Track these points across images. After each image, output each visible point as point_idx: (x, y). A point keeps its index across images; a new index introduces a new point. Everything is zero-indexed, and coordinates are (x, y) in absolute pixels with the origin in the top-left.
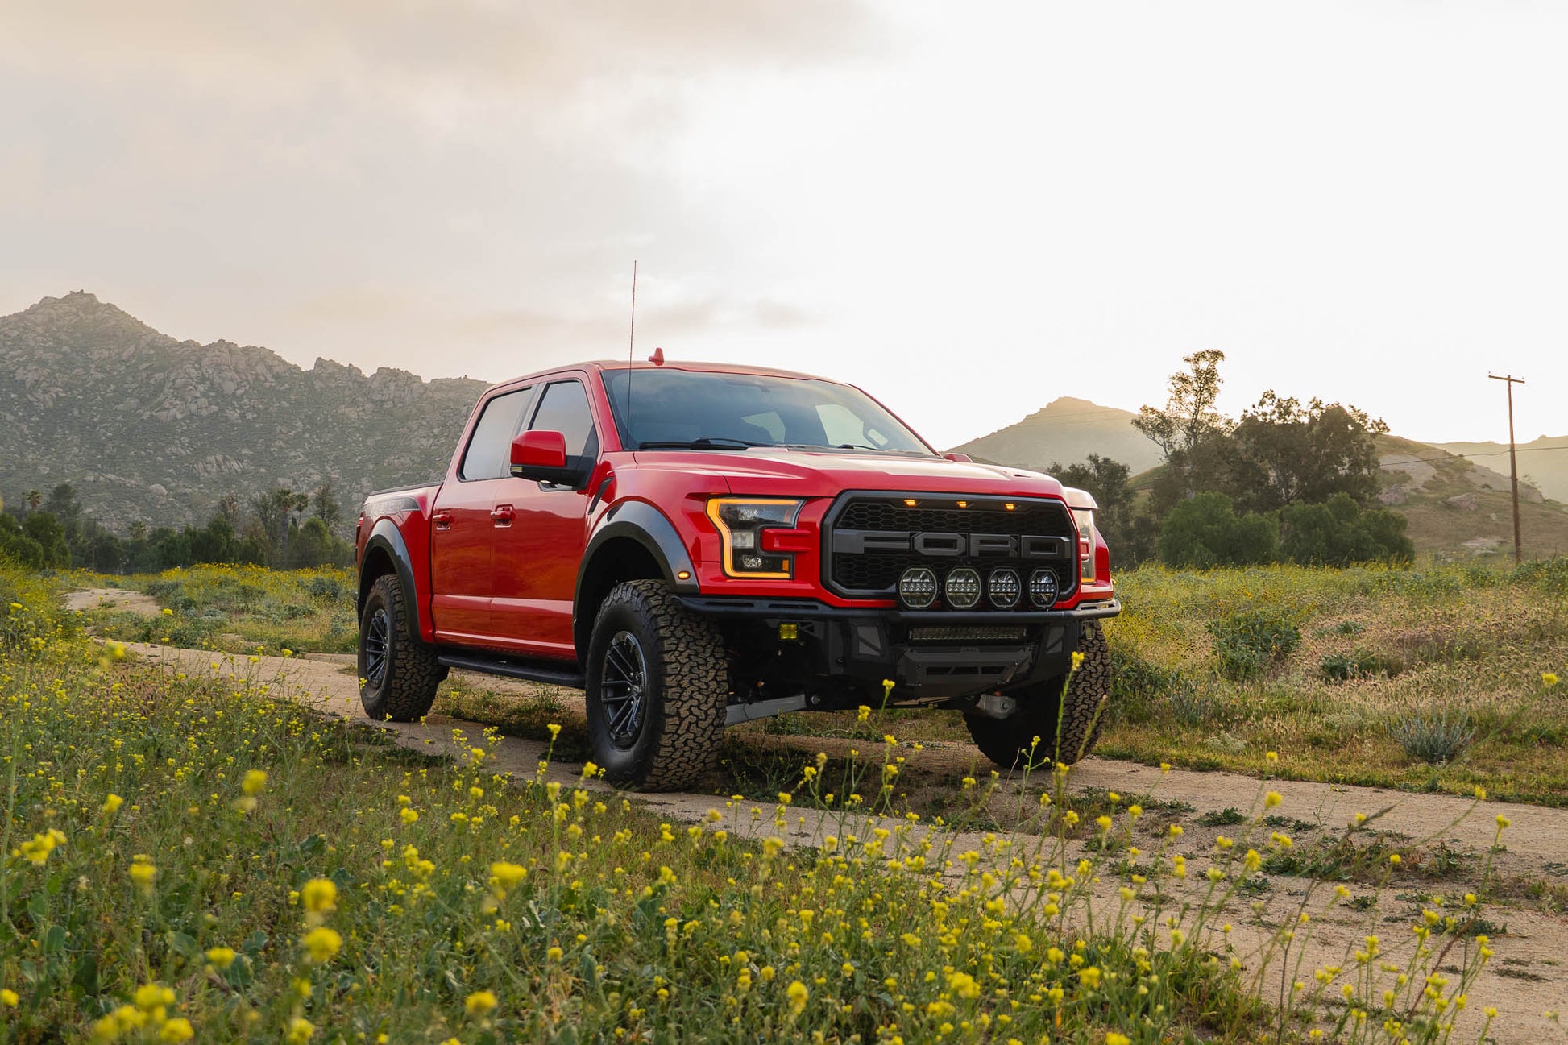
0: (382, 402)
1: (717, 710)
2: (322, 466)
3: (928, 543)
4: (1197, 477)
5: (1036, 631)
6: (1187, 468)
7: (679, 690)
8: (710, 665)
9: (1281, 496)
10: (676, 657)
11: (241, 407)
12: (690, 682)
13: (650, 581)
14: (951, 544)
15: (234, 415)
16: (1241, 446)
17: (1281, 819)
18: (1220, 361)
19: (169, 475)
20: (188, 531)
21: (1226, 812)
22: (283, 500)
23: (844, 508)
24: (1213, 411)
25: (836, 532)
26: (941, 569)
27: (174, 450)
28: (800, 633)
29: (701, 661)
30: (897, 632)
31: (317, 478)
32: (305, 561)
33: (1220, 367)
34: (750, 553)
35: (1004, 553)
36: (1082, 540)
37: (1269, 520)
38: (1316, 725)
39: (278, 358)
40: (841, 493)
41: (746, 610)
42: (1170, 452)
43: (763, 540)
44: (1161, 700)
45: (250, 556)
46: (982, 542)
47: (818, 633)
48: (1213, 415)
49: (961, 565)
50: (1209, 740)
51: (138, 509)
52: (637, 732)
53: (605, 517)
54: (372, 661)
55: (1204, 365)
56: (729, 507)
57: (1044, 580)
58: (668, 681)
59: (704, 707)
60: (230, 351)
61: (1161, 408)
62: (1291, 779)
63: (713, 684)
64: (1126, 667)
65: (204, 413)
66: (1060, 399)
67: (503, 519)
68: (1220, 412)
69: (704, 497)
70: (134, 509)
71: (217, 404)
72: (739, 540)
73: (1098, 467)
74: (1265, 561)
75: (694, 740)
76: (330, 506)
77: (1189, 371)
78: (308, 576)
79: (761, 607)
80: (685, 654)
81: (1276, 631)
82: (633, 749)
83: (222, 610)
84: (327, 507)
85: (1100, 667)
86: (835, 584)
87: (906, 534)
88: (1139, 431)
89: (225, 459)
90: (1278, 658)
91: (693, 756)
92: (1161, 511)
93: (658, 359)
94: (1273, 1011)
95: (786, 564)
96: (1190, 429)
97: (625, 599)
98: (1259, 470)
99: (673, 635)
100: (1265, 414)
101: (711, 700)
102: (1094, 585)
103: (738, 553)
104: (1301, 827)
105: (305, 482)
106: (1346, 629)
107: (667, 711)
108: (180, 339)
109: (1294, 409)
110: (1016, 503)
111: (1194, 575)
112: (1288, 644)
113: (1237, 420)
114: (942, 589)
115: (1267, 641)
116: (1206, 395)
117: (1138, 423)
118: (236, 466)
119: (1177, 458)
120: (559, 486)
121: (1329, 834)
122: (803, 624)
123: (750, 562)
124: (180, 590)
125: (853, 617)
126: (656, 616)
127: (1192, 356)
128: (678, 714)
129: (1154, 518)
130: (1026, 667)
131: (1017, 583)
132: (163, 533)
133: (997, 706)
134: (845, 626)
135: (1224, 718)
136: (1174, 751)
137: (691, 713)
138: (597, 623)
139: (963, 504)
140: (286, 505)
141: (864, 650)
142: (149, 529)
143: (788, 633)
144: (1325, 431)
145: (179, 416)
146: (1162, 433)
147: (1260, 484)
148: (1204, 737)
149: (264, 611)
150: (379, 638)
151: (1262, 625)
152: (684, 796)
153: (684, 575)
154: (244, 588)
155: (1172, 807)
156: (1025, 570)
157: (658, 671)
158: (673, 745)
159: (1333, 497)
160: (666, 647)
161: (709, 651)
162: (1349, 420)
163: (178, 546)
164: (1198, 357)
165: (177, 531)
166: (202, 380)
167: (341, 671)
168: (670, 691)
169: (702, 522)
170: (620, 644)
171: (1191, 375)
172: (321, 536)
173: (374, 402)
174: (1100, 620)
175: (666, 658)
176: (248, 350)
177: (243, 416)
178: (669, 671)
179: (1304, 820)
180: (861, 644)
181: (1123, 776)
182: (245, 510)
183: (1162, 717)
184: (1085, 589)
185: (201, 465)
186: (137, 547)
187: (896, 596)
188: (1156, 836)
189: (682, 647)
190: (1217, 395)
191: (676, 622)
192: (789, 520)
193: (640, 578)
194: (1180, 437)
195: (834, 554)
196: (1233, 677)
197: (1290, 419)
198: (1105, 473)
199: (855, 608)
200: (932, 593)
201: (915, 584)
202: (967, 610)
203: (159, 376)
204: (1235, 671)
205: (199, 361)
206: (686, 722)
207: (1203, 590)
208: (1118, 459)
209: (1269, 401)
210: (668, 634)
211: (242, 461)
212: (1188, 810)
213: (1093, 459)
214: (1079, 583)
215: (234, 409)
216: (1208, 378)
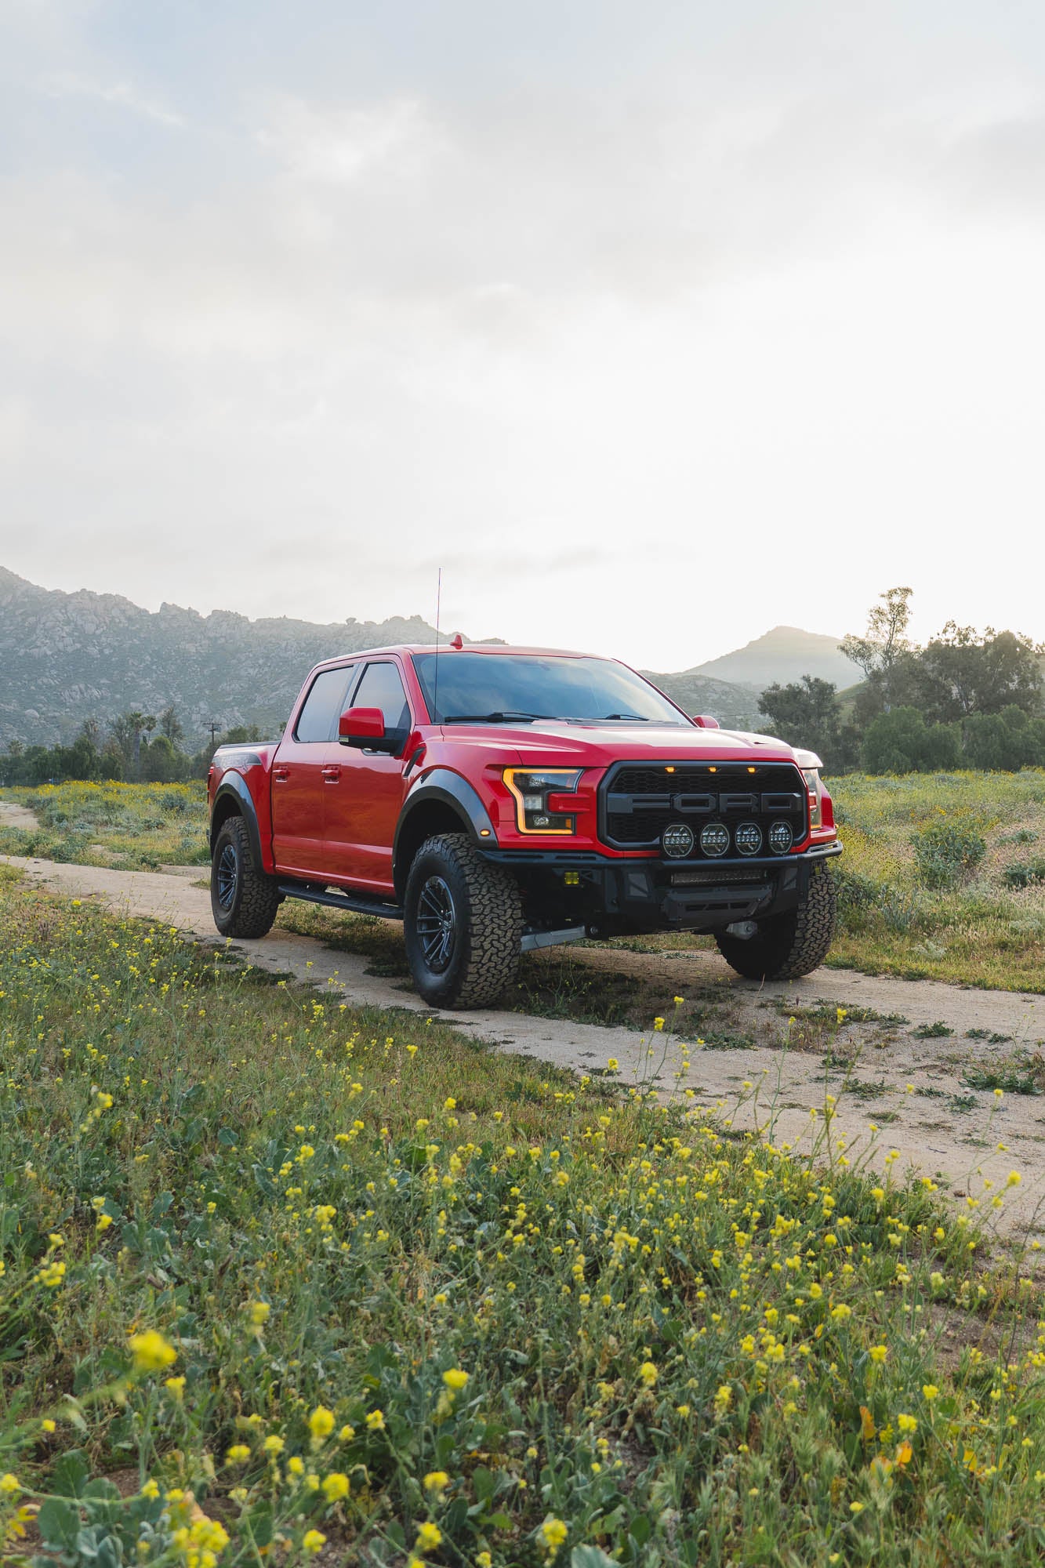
0: (216, 638)
1: (514, 943)
2: (167, 692)
3: (685, 803)
4: (893, 692)
5: (775, 873)
6: (884, 684)
7: (481, 927)
8: (507, 906)
9: (962, 707)
10: (480, 899)
11: (99, 644)
12: (492, 920)
13: (457, 835)
14: (703, 803)
15: (94, 651)
16: (929, 666)
17: (981, 1031)
18: (909, 596)
19: (41, 701)
20: (57, 750)
21: (936, 1026)
22: (135, 722)
23: (617, 775)
24: (905, 638)
25: (611, 795)
26: (696, 824)
27: (45, 680)
28: (581, 880)
29: (500, 903)
30: (661, 877)
31: (163, 702)
32: (155, 774)
33: (910, 601)
34: (539, 813)
35: (747, 809)
36: (811, 794)
37: (952, 728)
38: (1002, 933)
39: (130, 603)
40: (613, 764)
41: (536, 861)
42: (869, 672)
43: (549, 804)
44: (874, 911)
45: (110, 771)
46: (730, 800)
47: (596, 879)
48: (904, 641)
49: (713, 821)
50: (916, 949)
51: (15, 730)
52: (448, 960)
53: (420, 779)
54: (223, 888)
55: (896, 600)
56: (522, 775)
57: (781, 830)
58: (474, 920)
59: (503, 940)
60: (91, 598)
61: (862, 636)
62: (986, 988)
63: (510, 922)
64: (844, 884)
65: (70, 649)
66: (777, 629)
67: (332, 777)
68: (910, 639)
69: (500, 768)
70: (11, 730)
71: (80, 642)
72: (530, 802)
73: (810, 686)
74: (951, 765)
75: (495, 967)
76: (174, 726)
77: (884, 605)
78: (157, 788)
79: (549, 858)
80: (487, 897)
81: (967, 843)
82: (444, 975)
83: (90, 823)
84: (172, 727)
85: (827, 896)
86: (609, 838)
87: (667, 796)
88: (844, 655)
89: (87, 688)
90: (968, 866)
91: (494, 981)
92: (863, 721)
93: (458, 644)
94: (990, 1241)
95: (569, 823)
96: (886, 652)
97: (437, 850)
98: (943, 687)
99: (477, 881)
100: (948, 640)
101: (509, 934)
102: (821, 830)
103: (530, 814)
104: (997, 1039)
105: (153, 706)
106: (1023, 838)
107: (473, 945)
108: (49, 589)
109: (972, 636)
110: (756, 767)
111: (893, 780)
112: (976, 854)
113: (925, 646)
114: (698, 840)
115: (959, 851)
116: (899, 624)
117: (843, 649)
118: (96, 693)
119: (875, 677)
120: (379, 752)
121: (1022, 1046)
122: (583, 872)
123: (539, 821)
124: (54, 805)
125: (624, 865)
126: (462, 866)
127: (886, 593)
128: (482, 947)
129: (857, 727)
130: (767, 901)
131: (758, 834)
132: (37, 750)
133: (742, 930)
134: (619, 873)
135: (926, 926)
136: (888, 961)
137: (492, 945)
138: (413, 869)
139: (713, 770)
140: (138, 725)
141: (634, 892)
142: (25, 747)
143: (572, 880)
144: (998, 654)
145: (49, 653)
146: (863, 656)
147: (945, 698)
148: (911, 945)
149: (124, 824)
150: (228, 868)
151: (954, 838)
152: (489, 1015)
153: (485, 833)
154: (107, 803)
155: (890, 1019)
156: (765, 824)
157: (465, 911)
158: (478, 972)
159: (1006, 708)
160: (471, 892)
161: (506, 894)
162: (1018, 644)
163: (50, 762)
164: (891, 594)
165: (49, 748)
166: (68, 622)
167: (193, 885)
168: (475, 928)
169: (499, 788)
170: (432, 887)
171: (886, 608)
172: (168, 751)
173: (209, 638)
174: (828, 860)
175: (472, 901)
176: (105, 597)
177: (101, 652)
178: (474, 911)
179: (1001, 1032)
180: (632, 888)
181: (847, 986)
182: (105, 730)
183: (876, 926)
184: (814, 835)
185: (67, 693)
186: (15, 762)
187: (660, 847)
188: (878, 1047)
189: (484, 891)
190: (908, 625)
191: (479, 870)
192: (571, 785)
193: (448, 833)
194: (877, 660)
195: (608, 814)
196: (932, 886)
197: (969, 644)
198: (816, 690)
199: (627, 858)
200: (690, 845)
201: (676, 838)
202: (718, 858)
203: (32, 619)
204: (933, 880)
205: (65, 607)
206: (489, 953)
207: (902, 798)
208: (826, 679)
209: (950, 629)
210: (473, 881)
211: (100, 689)
212: (905, 1022)
213: (806, 679)
214: (808, 830)
215: (94, 646)
216: (900, 609)
